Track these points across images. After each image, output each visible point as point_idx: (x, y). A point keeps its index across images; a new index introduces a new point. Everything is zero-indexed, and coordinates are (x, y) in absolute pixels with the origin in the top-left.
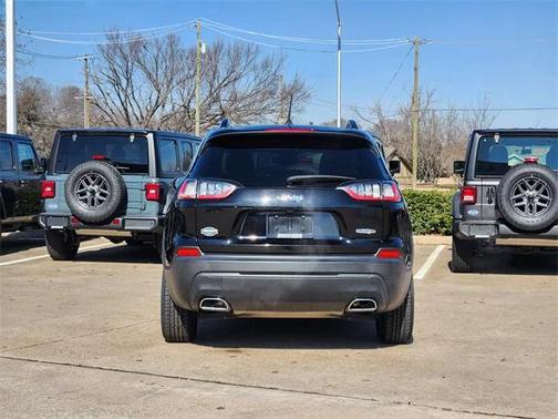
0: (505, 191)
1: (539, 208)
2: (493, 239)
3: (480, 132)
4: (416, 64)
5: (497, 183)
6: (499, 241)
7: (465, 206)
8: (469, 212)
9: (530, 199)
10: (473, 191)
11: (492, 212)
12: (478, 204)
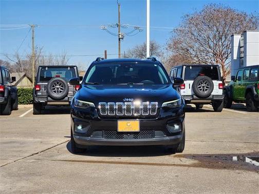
0: (49, 86)
1: (61, 92)
2: (46, 102)
3: (41, 67)
4: (33, 35)
5: (47, 84)
6: (48, 103)
7: (36, 91)
8: (38, 94)
9: (58, 88)
10: (39, 86)
11: (46, 94)
12: (41, 91)
